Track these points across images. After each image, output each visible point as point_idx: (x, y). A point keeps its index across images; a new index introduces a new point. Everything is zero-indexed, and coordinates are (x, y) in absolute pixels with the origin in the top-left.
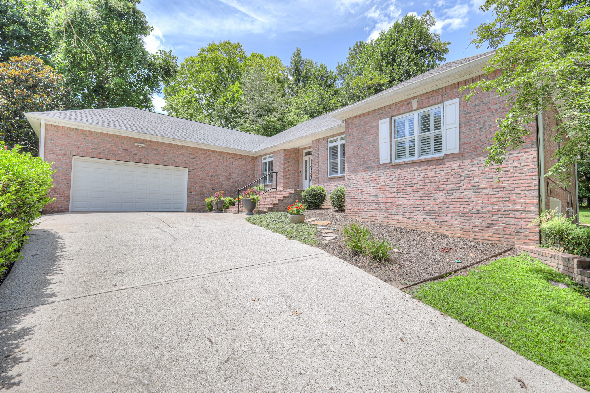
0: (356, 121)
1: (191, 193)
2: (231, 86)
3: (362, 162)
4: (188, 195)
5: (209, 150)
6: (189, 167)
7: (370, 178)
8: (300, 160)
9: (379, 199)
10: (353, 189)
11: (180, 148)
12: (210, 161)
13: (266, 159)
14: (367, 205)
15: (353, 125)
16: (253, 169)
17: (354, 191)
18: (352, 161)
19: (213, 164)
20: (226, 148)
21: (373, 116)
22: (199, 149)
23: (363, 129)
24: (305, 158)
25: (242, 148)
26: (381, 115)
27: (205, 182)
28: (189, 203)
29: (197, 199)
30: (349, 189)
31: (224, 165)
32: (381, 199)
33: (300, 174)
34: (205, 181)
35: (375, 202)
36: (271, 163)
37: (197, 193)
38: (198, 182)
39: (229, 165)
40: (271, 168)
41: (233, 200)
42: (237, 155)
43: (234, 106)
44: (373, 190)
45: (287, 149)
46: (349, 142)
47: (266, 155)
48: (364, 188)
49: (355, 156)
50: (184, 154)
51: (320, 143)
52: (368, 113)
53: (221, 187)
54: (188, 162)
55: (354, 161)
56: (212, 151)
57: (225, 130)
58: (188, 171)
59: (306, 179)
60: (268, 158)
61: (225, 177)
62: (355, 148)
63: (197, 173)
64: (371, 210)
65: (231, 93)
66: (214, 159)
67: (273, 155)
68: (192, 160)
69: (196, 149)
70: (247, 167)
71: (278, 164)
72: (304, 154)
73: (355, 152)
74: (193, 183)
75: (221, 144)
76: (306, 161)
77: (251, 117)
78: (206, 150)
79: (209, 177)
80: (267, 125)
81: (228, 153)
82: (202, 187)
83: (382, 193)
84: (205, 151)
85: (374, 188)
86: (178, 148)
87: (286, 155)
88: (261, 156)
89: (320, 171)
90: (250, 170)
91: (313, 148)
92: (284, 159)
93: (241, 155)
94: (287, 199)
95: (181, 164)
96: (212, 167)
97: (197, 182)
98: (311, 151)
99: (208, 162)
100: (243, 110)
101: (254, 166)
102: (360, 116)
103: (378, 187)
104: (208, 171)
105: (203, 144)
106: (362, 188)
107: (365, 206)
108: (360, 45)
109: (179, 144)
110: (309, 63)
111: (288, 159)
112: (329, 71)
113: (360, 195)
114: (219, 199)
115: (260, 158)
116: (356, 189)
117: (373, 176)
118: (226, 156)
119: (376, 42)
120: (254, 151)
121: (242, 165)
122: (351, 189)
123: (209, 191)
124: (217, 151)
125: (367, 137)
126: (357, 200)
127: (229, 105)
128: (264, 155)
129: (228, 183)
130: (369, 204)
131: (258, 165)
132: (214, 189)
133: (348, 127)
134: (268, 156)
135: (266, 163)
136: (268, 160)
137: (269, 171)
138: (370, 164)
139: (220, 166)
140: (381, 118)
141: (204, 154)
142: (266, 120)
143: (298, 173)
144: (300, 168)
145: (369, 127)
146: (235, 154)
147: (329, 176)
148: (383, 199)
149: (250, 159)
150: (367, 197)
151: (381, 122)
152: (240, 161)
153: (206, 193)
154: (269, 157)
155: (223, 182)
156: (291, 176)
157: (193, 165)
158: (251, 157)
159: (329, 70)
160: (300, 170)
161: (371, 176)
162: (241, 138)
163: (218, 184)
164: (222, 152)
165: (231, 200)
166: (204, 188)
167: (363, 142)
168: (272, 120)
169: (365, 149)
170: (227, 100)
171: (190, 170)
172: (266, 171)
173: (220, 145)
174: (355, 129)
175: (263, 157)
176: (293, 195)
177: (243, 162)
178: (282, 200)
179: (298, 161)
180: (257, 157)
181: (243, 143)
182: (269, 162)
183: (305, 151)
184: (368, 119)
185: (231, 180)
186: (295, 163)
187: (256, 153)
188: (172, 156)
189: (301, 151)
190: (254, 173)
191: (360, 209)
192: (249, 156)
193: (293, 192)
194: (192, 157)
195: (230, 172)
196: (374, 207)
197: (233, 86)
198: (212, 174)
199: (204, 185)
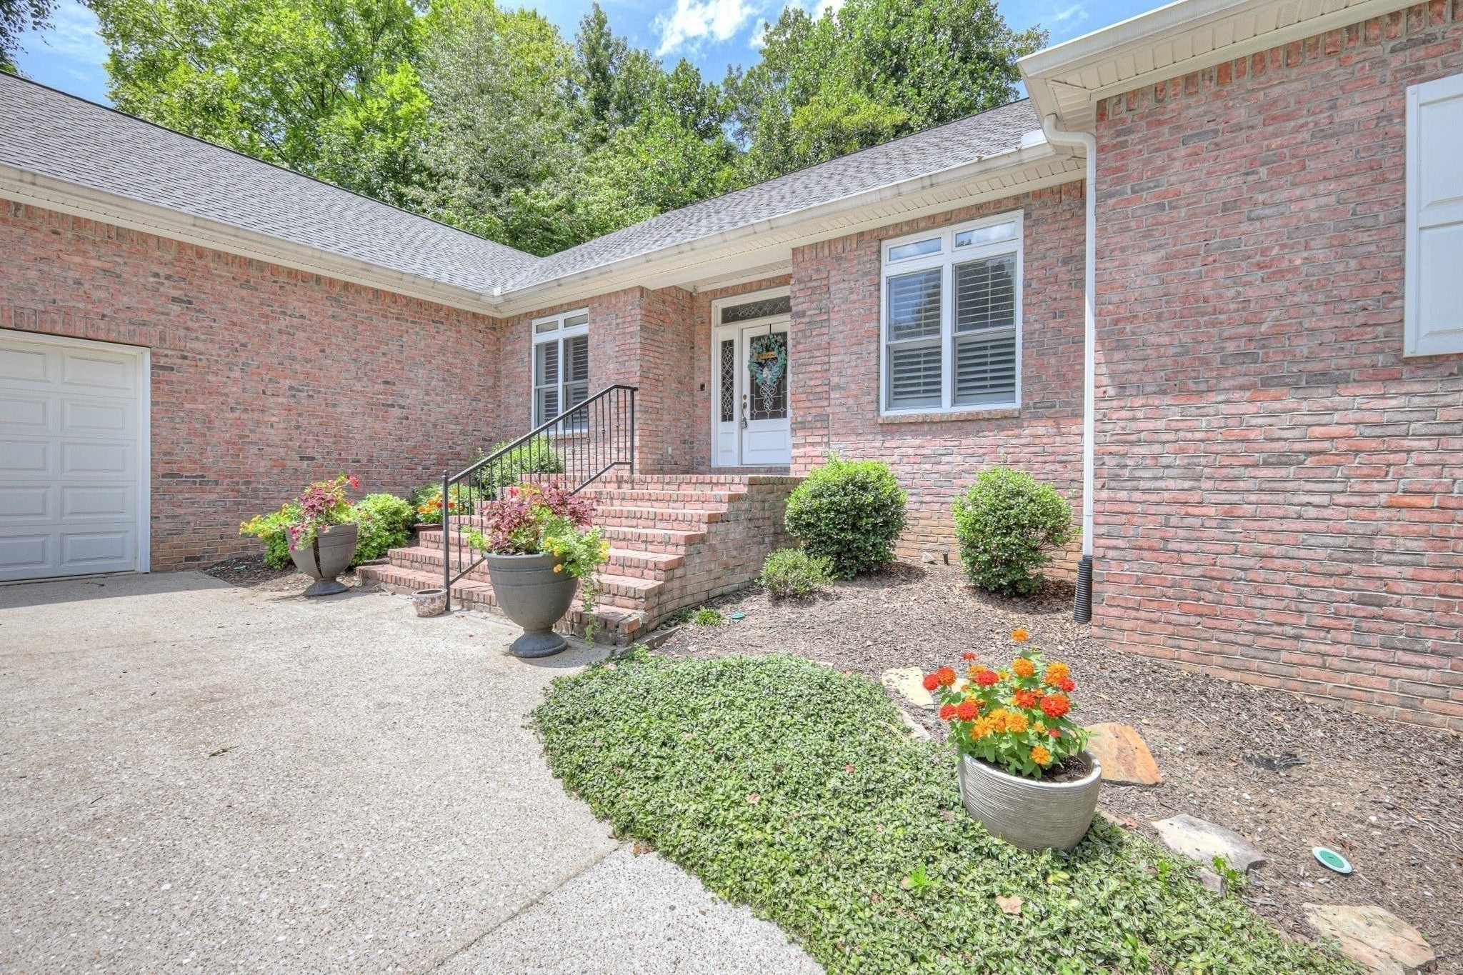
0: (1194, 109)
1: (172, 475)
2: (383, 77)
3: (1231, 347)
4: (154, 490)
5: (275, 270)
6: (155, 341)
7: (1302, 439)
8: (699, 339)
9: (1392, 571)
10: (1153, 497)
11: (89, 234)
12: (284, 322)
13: (554, 326)
14: (1279, 598)
15: (1166, 130)
16: (492, 367)
17: (1164, 509)
18: (1153, 339)
19: (301, 335)
20: (367, 268)
21: (1342, 63)
22: (218, 255)
23: (1247, 149)
24: (721, 333)
25: (445, 278)
26: (1420, 52)
27: (258, 423)
28: (165, 525)
29: (212, 503)
30: (1123, 495)
31: (356, 344)
32: (1408, 571)
33: (700, 396)
34: (256, 415)
35: (1349, 583)
36: (579, 347)
37: (212, 476)
38: (217, 424)
39: (384, 348)
40: (579, 367)
41: (408, 511)
42: (420, 303)
43: (394, 148)
44: (1327, 513)
45: (652, 286)
46: (1126, 230)
47: (554, 310)
48: (1253, 498)
49: (1177, 307)
50: (126, 272)
51: (839, 259)
52: (1294, 52)
53: (343, 444)
54: (153, 317)
55: (1165, 340)
56: (292, 274)
57: (361, 204)
58: (154, 367)
59: (727, 417)
60: (561, 324)
61: (362, 400)
62: (1179, 263)
63: (211, 378)
64: (1310, 627)
65: (384, 103)
66: (305, 311)
67: (585, 311)
68: (176, 308)
69: (200, 252)
70: (465, 361)
71: (610, 349)
72: (717, 316)
73: (1178, 288)
74: (184, 428)
75: (342, 245)
76: (728, 345)
77: (462, 191)
78: (261, 266)
79: (281, 400)
80: (523, 221)
81: (376, 292)
82: (238, 445)
83: (1419, 537)
84: (253, 272)
85: (1341, 499)
86: (80, 239)
87: (648, 314)
88: (530, 316)
89: (838, 387)
90: (479, 375)
91: (800, 281)
92: (643, 329)
93: (439, 308)
94: (721, 527)
95: (102, 324)
96: (296, 353)
97: (209, 424)
98: (788, 298)
99: (274, 326)
100: (430, 163)
101: (497, 356)
102: (1224, 72)
103: (1383, 498)
104: (269, 368)
105: (237, 233)
106: (1235, 498)
107: (1258, 602)
108: (796, 19)
109: (83, 214)
110: (637, 59)
111: (655, 332)
112: (708, 85)
113: (1218, 533)
114: (329, 519)
115: (525, 323)
116: (1183, 497)
117: (1336, 431)
118: (365, 306)
119: (842, 13)
120: (497, 291)
121: (442, 350)
122: (1137, 496)
123: (283, 466)
124: (318, 279)
125: (1281, 196)
126: (1187, 558)
127: (378, 144)
128: (541, 313)
129: (378, 426)
130: (1290, 591)
131: (513, 353)
132: (309, 453)
133: (1123, 144)
134: (560, 318)
135: (551, 348)
136: (560, 335)
137: (566, 379)
138: (1308, 359)
139: (340, 349)
140: (1418, 74)
141: (245, 285)
142: (518, 201)
143: (691, 394)
144: (697, 374)
145: (1304, 135)
146: (409, 300)
147: (885, 413)
148: (1428, 574)
149: (481, 326)
150: (1276, 551)
151: (1415, 95)
152: (433, 331)
153: (267, 474)
154: (568, 323)
155: (357, 423)
156: (668, 402)
157: (182, 333)
158: (484, 318)
159: (705, 81)
160: (699, 380)
161: (1318, 431)
162: (432, 241)
163: (332, 431)
164: (347, 286)
165: (397, 512)
166: (253, 450)
167: (1245, 227)
168: (542, 204)
169: (1260, 266)
170: (370, 124)
171: (162, 361)
172: (551, 375)
173: (333, 249)
174: (1182, 152)
175: (536, 322)
176: (745, 506)
177: (447, 336)
178: (702, 539)
179: (692, 343)
180: (507, 320)
181: (446, 260)
182: (566, 341)
183: (719, 305)
184: (1297, 86)
185: (396, 412)
186: (681, 350)
187: (508, 301)
188: (32, 274)
189: (703, 301)
190: (495, 386)
191: (1214, 617)
192: (475, 315)
193: (743, 490)
194: (177, 293)
195: (390, 378)
196: (1337, 615)
197: (389, 78)
198: (294, 383)
199: (253, 437)
